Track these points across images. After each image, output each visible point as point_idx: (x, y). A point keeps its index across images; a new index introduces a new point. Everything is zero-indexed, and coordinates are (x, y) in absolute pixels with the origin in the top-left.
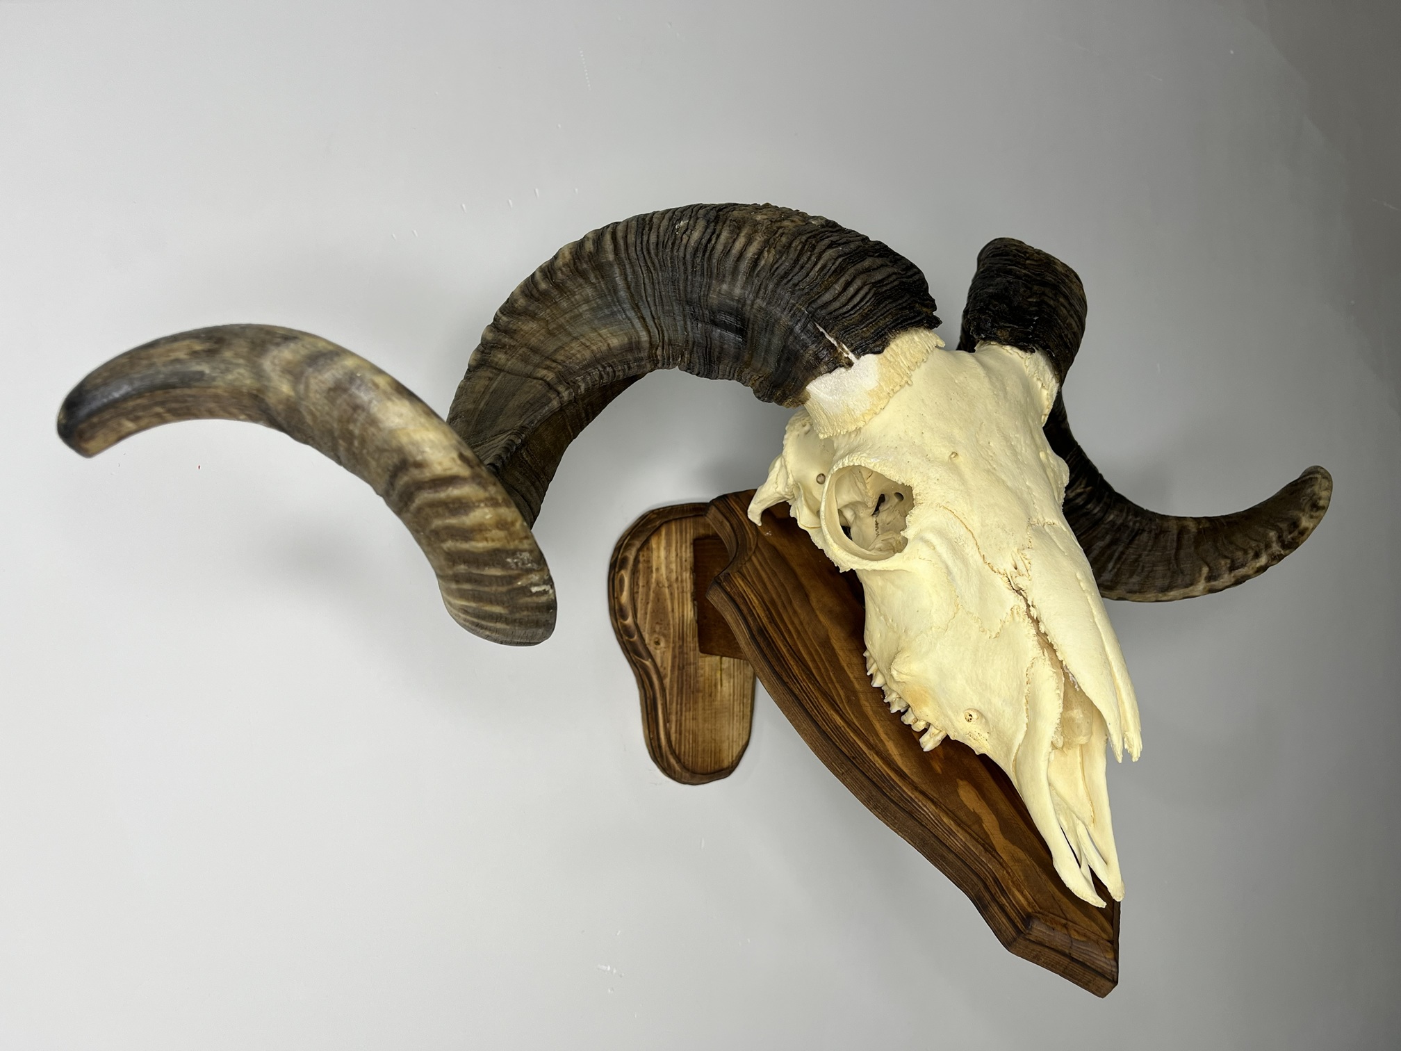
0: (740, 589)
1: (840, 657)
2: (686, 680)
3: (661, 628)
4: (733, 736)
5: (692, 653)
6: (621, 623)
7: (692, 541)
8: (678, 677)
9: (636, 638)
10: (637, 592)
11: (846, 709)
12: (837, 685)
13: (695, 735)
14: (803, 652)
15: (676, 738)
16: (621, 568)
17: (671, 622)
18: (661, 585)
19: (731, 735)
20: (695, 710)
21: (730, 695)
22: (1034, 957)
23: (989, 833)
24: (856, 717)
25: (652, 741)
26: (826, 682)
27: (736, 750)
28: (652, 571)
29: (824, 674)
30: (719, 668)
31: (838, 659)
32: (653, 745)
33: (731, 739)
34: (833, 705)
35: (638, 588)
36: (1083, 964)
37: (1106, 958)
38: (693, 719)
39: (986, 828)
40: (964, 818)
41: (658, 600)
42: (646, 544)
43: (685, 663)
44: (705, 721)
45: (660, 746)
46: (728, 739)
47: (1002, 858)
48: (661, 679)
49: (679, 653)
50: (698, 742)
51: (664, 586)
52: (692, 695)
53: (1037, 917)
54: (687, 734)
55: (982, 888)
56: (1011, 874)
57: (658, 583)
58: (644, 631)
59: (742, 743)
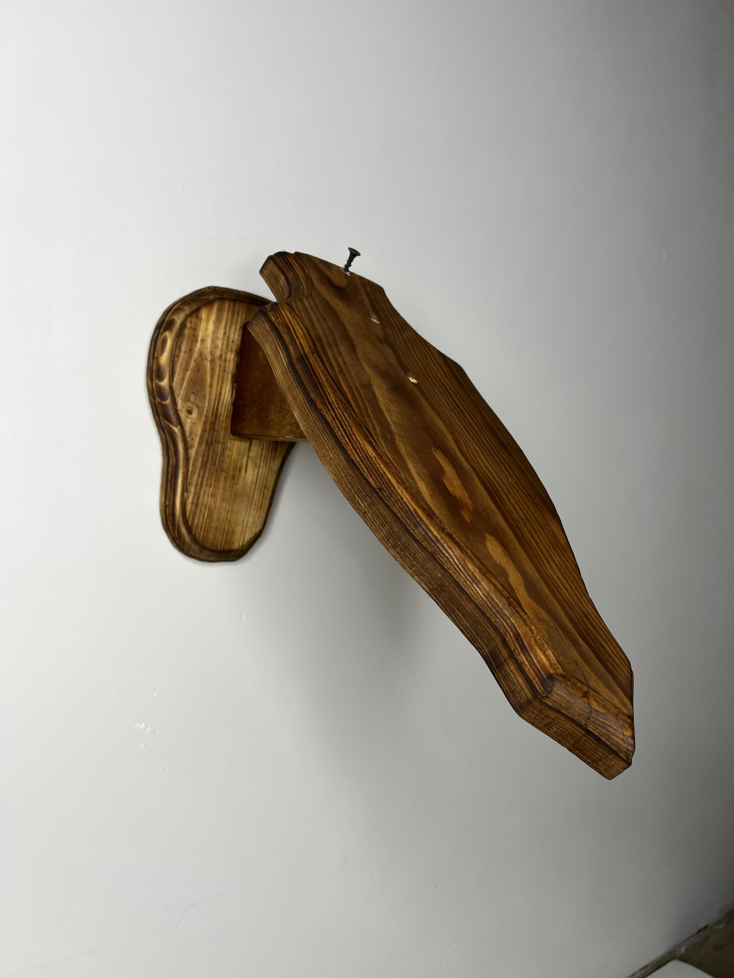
0: (286, 319)
1: (379, 401)
2: (212, 457)
3: (195, 399)
4: (248, 521)
5: (222, 432)
6: (156, 384)
7: (242, 325)
8: (204, 451)
9: (168, 401)
10: (178, 356)
11: (380, 442)
12: (374, 421)
13: (211, 511)
14: (343, 384)
15: (191, 508)
16: (166, 329)
17: (207, 397)
18: (204, 357)
19: (246, 520)
20: (216, 487)
21: (253, 482)
22: (545, 726)
23: (515, 588)
24: (390, 452)
25: (167, 508)
26: (363, 414)
27: (249, 536)
28: (197, 341)
29: (362, 408)
30: (247, 454)
31: (377, 402)
32: (168, 512)
33: (245, 523)
34: (367, 436)
35: (180, 352)
36: (597, 739)
37: (624, 735)
38: (212, 495)
39: (511, 583)
40: (490, 568)
41: (198, 370)
42: (195, 313)
43: (214, 439)
44: (223, 500)
45: (173, 514)
46: (243, 523)
47: (526, 614)
48: (187, 448)
49: (210, 429)
50: (213, 518)
51: (206, 359)
52: (215, 473)
53: (557, 679)
54: (203, 508)
55: (500, 645)
56: (535, 632)
57: (201, 354)
58: (178, 396)
59: (256, 530)
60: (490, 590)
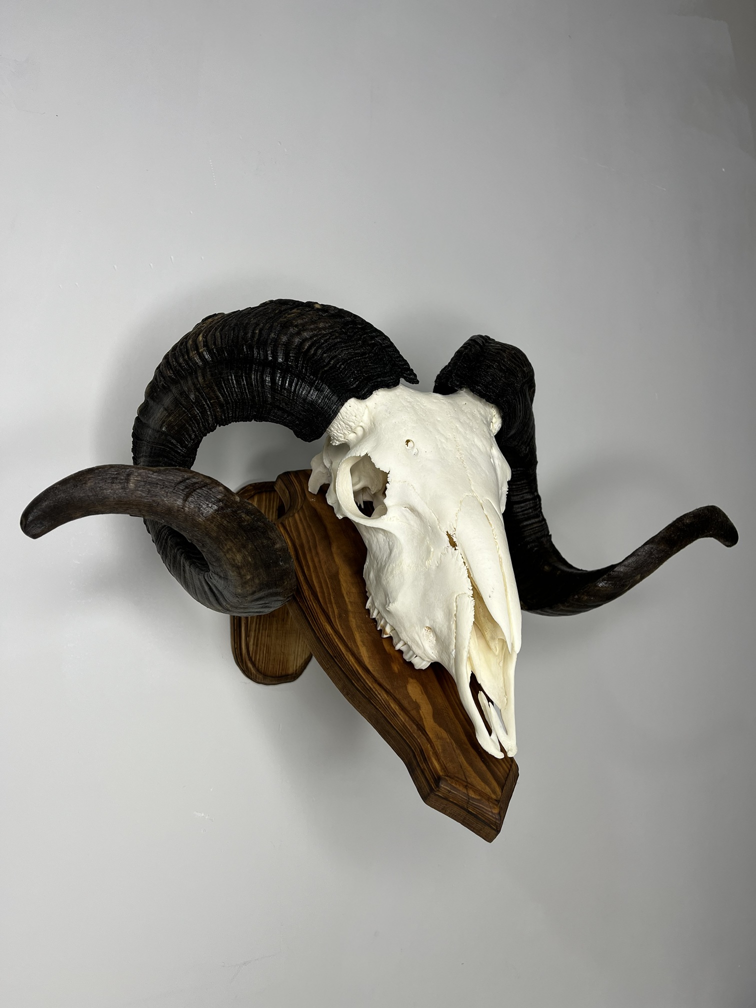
60: (405, 720)
